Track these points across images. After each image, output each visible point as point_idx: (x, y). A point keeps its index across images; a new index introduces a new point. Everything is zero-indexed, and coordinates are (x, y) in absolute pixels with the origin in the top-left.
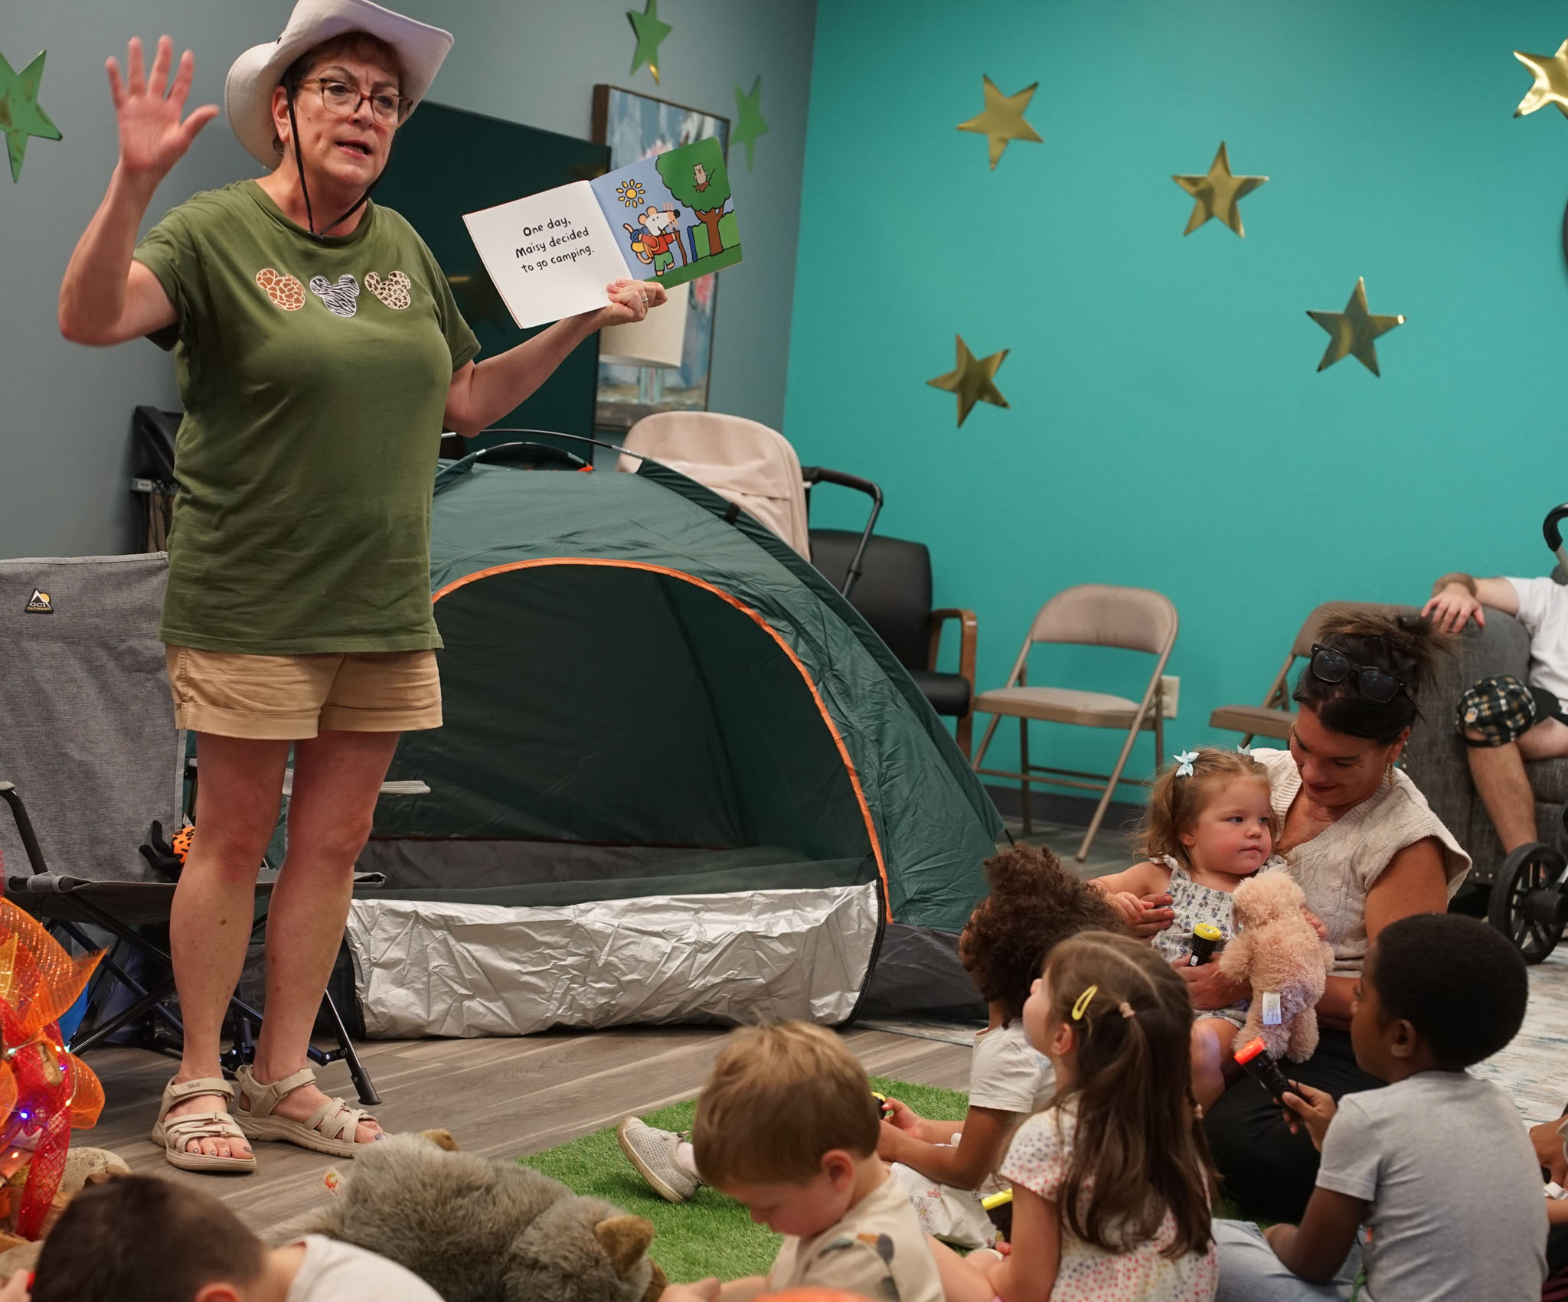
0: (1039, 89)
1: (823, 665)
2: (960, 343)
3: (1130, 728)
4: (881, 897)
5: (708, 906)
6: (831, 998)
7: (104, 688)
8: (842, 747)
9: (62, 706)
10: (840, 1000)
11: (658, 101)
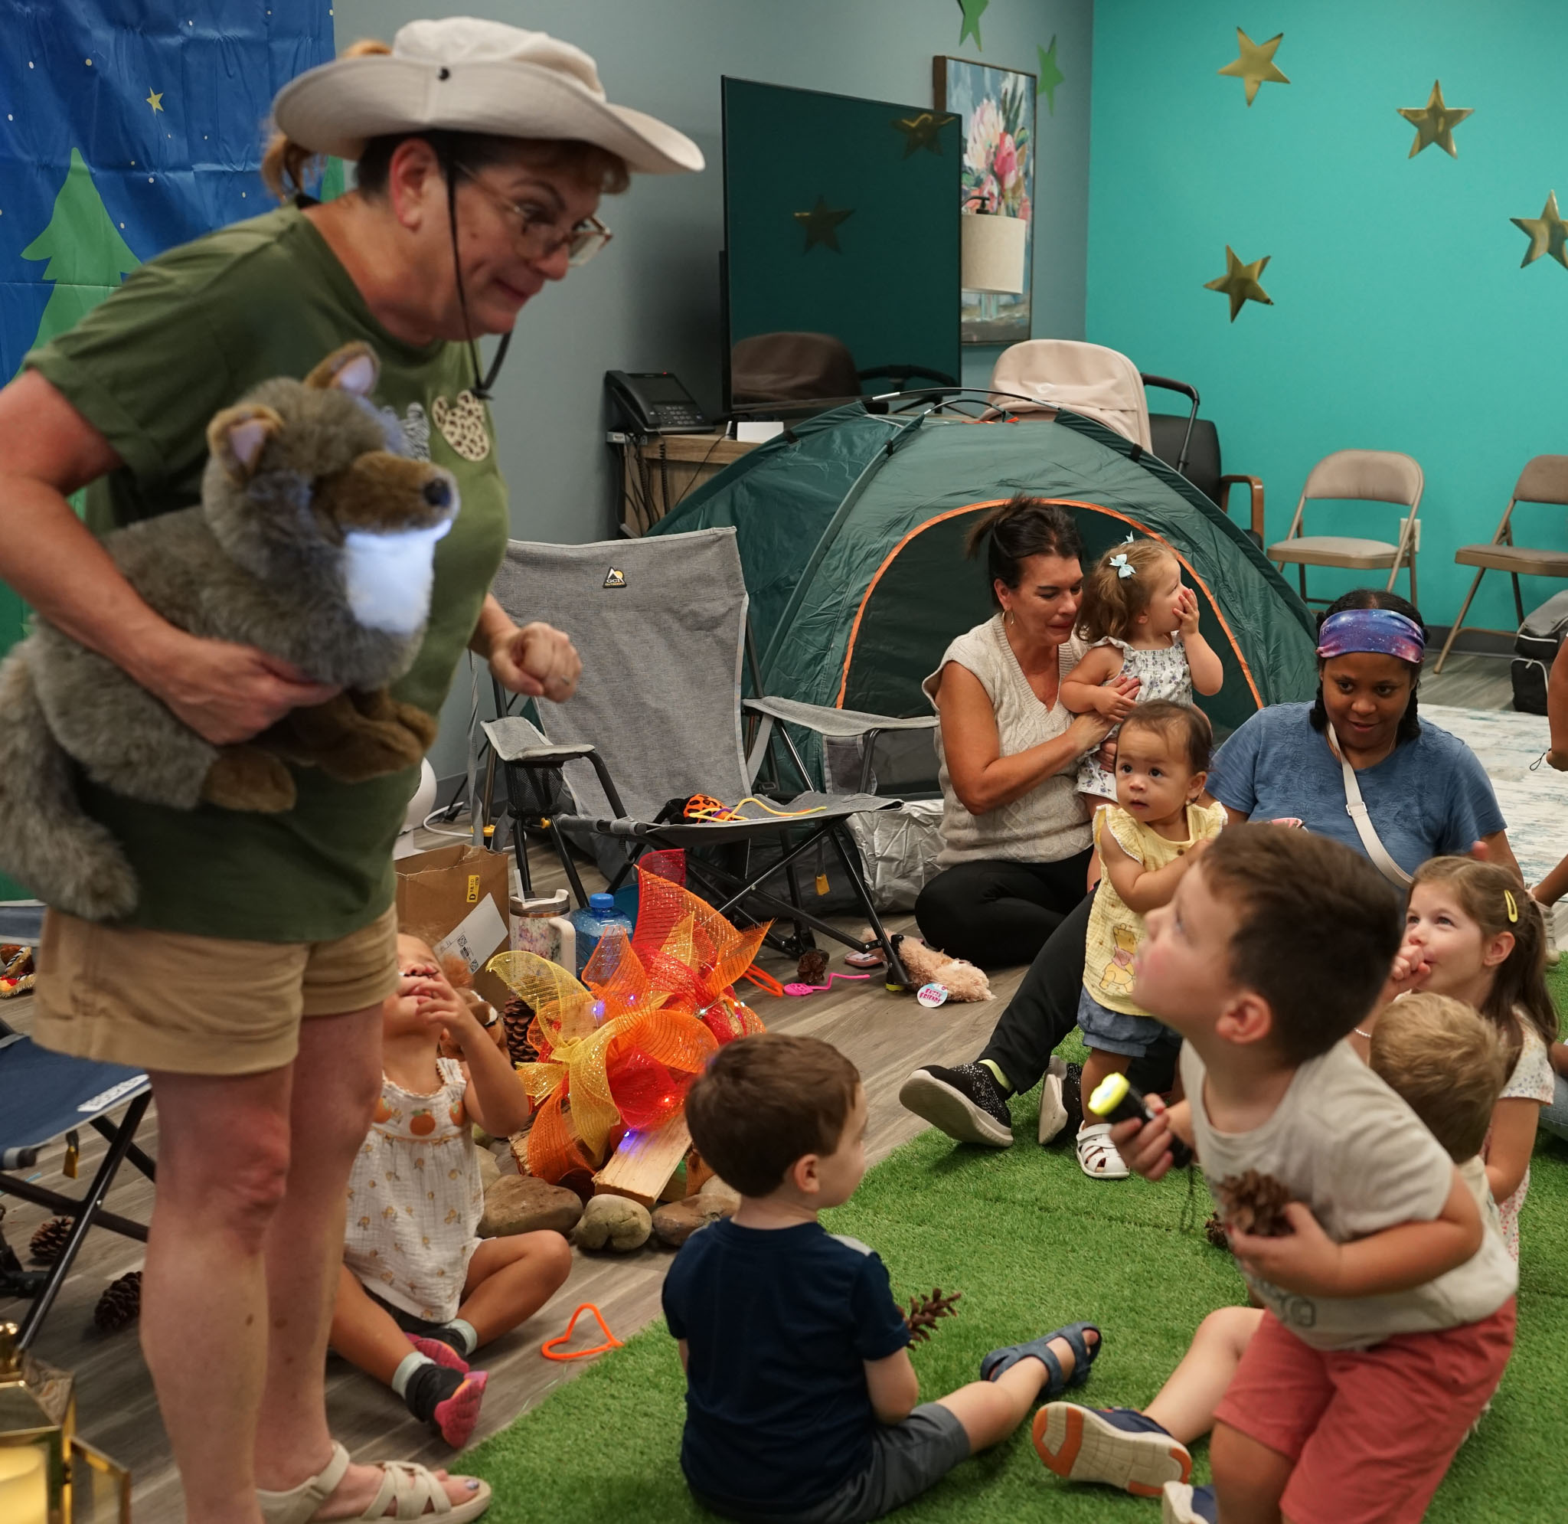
0: (1284, 37)
1: (1216, 577)
2: (1228, 249)
3: (1392, 567)
7: (672, 646)
8: (1235, 646)
9: (638, 665)
11: (983, 65)
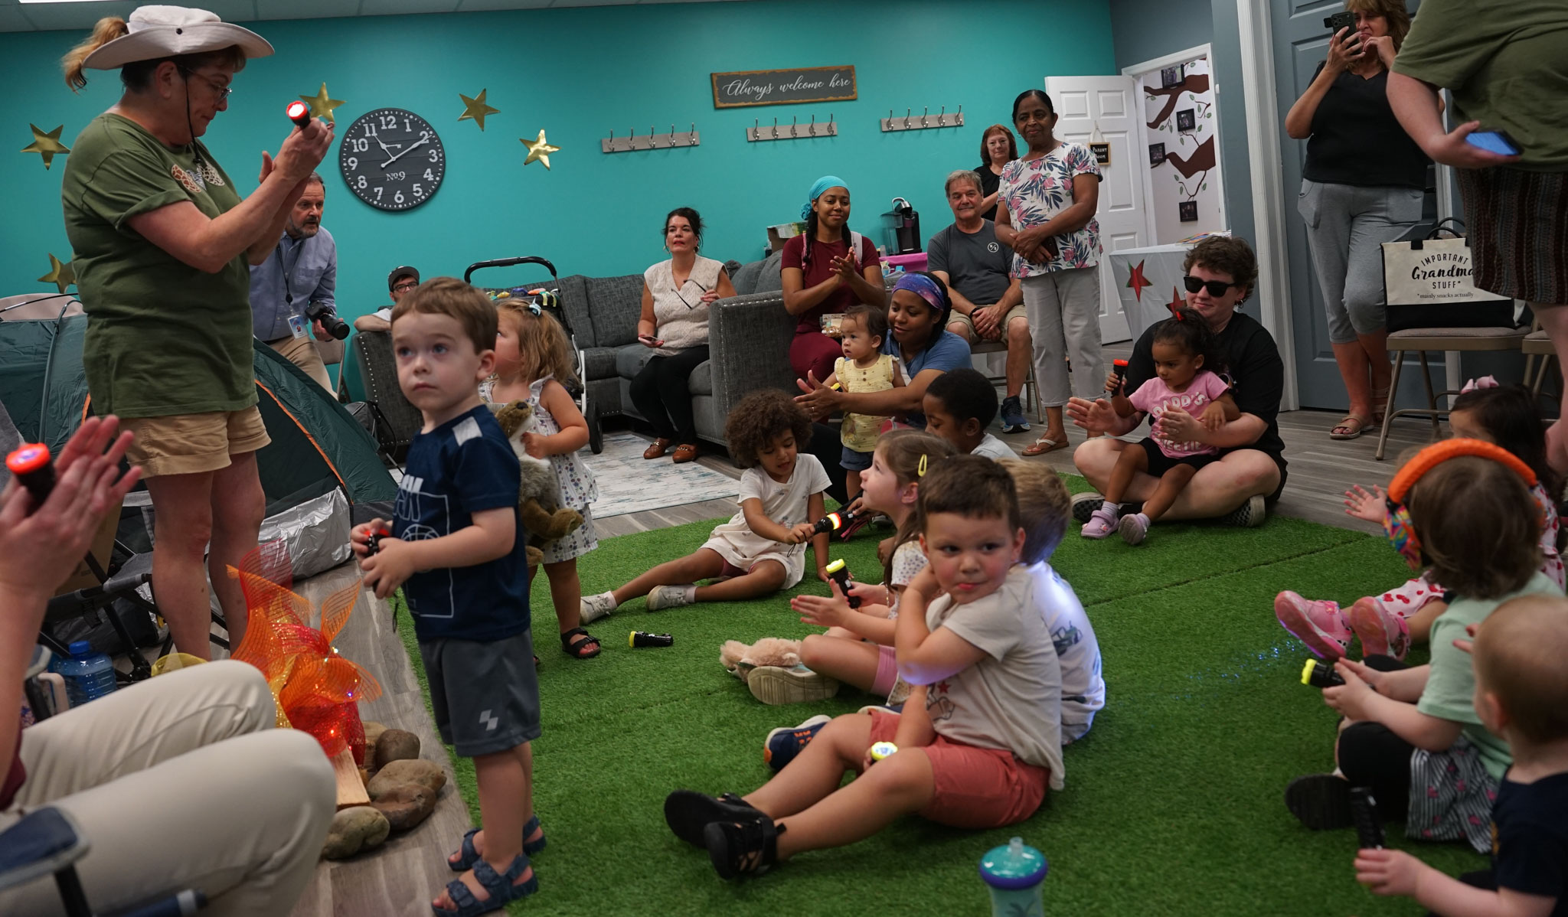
1: (274, 386)
2: (52, 258)
4: (345, 493)
5: (280, 521)
6: (340, 549)
8: (299, 424)
10: (344, 549)
